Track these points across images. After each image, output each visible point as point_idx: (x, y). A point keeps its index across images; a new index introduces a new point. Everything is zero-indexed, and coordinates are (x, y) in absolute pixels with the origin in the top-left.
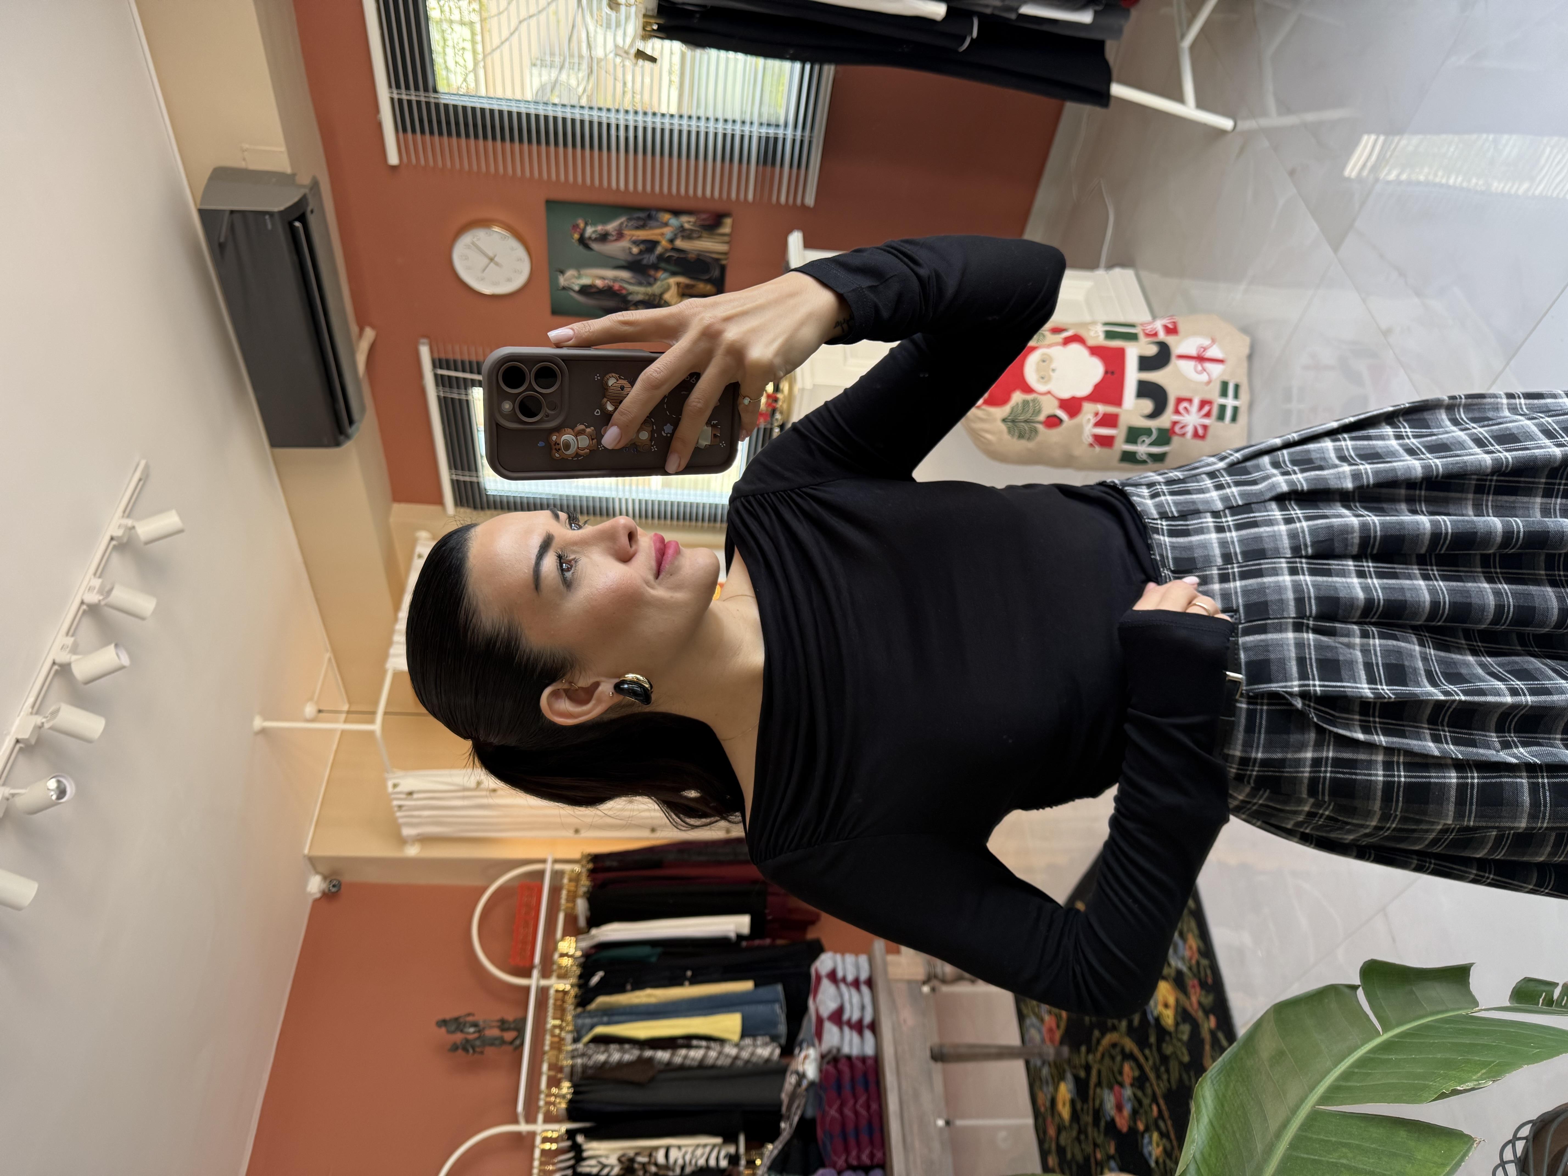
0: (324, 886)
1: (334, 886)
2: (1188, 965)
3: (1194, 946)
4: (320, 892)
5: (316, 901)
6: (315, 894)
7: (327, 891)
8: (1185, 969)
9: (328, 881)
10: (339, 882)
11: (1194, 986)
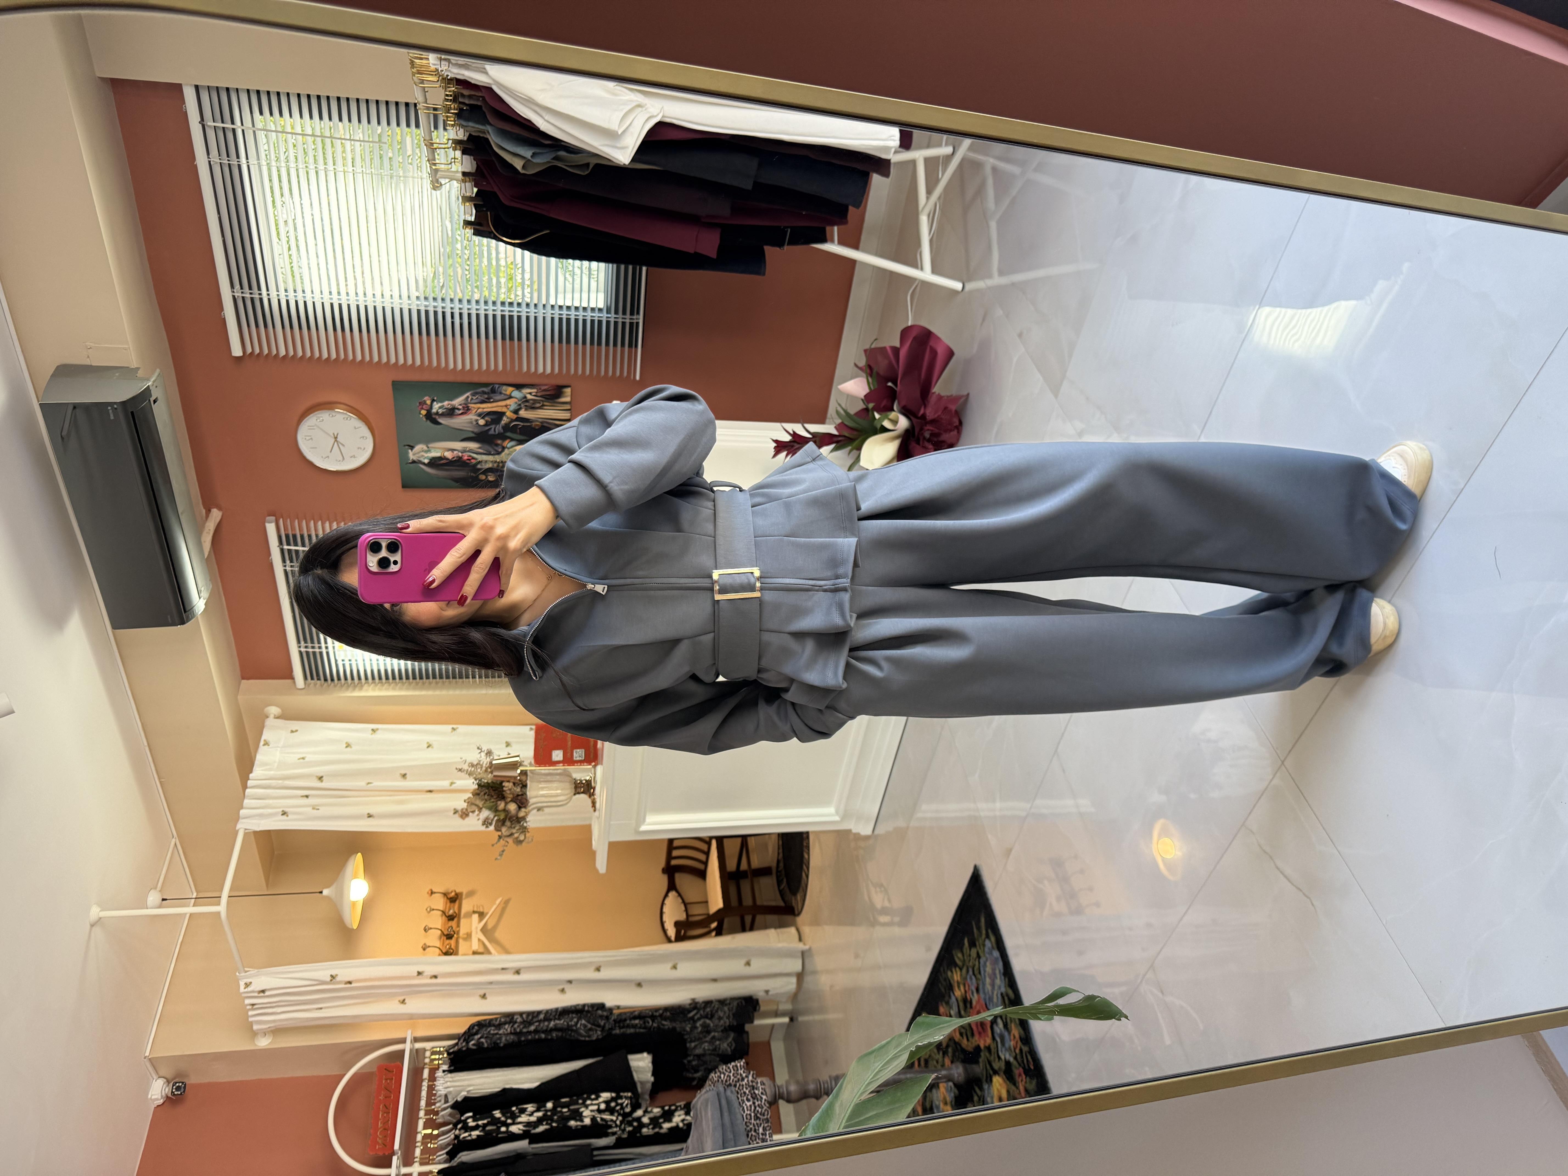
0: (167, 1090)
1: (178, 1088)
2: (1014, 1054)
3: (1017, 1036)
4: (162, 1096)
5: (158, 1106)
6: (157, 1099)
7: (170, 1095)
8: (1012, 1060)
9: (171, 1084)
10: (183, 1083)
11: (1020, 1075)
